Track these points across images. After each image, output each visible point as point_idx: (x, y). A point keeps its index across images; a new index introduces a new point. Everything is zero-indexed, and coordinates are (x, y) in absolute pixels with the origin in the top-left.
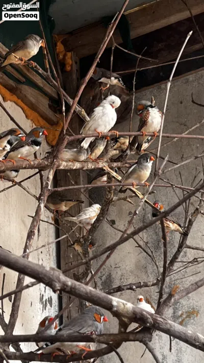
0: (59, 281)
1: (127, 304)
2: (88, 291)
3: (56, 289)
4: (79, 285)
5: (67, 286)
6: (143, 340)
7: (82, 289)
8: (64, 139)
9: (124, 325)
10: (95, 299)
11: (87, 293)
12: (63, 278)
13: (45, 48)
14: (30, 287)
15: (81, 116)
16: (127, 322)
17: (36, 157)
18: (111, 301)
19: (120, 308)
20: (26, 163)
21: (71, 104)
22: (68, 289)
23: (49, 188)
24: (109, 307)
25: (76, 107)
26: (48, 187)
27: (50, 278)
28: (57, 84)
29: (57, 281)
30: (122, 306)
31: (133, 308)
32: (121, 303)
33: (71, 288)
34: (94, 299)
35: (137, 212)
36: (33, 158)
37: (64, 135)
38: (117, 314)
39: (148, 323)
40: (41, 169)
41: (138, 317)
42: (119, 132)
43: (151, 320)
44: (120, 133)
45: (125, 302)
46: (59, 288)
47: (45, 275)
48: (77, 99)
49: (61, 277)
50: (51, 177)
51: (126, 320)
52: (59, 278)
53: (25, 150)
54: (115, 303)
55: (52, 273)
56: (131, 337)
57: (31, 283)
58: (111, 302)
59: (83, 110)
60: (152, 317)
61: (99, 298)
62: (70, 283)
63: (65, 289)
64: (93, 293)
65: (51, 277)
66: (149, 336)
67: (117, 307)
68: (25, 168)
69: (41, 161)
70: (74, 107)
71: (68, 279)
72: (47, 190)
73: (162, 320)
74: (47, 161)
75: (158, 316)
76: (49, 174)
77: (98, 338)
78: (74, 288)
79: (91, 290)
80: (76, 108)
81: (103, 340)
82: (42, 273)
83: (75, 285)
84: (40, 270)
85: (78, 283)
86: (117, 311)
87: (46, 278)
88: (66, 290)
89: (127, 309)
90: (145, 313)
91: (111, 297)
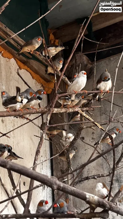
0: (56, 184)
1: (94, 197)
2: (72, 190)
3: (54, 189)
5: (60, 187)
6: (104, 217)
7: (69, 188)
8: (56, 96)
9: (93, 209)
10: (76, 194)
12: (58, 182)
14: (39, 187)
15: (65, 81)
17: (40, 107)
18: (85, 195)
19: (91, 199)
20: (35, 110)
21: (60, 75)
22: (61, 189)
23: (48, 125)
24: (84, 198)
25: (63, 77)
27: (51, 183)
28: (51, 64)
29: (55, 184)
30: (92, 198)
31: (98, 199)
32: (91, 197)
33: (63, 188)
34: (75, 194)
35: (99, 143)
37: (56, 94)
39: (106, 207)
40: (43, 114)
41: (101, 204)
43: (108, 206)
45: (93, 196)
46: (56, 188)
47: (48, 181)
48: (63, 73)
50: (49, 118)
51: (94, 206)
52: (56, 182)
53: (34, 102)
54: (87, 196)
55: (52, 180)
56: (97, 215)
57: (40, 184)
58: (85, 196)
59: (66, 78)
60: (109, 204)
61: (79, 194)
62: (62, 185)
64: (75, 191)
66: (107, 214)
67: (89, 198)
68: (34, 113)
69: (43, 109)
70: (61, 77)
71: (61, 183)
73: (114, 206)
74: (47, 109)
75: (112, 203)
76: (47, 117)
77: (78, 215)
78: (64, 188)
79: (74, 189)
81: (81, 217)
82: (46, 180)
83: (65, 186)
84: (45, 178)
85: (66, 185)
86: (89, 201)
87: (48, 183)
89: (95, 199)
90: (105, 202)
91: (85, 193)
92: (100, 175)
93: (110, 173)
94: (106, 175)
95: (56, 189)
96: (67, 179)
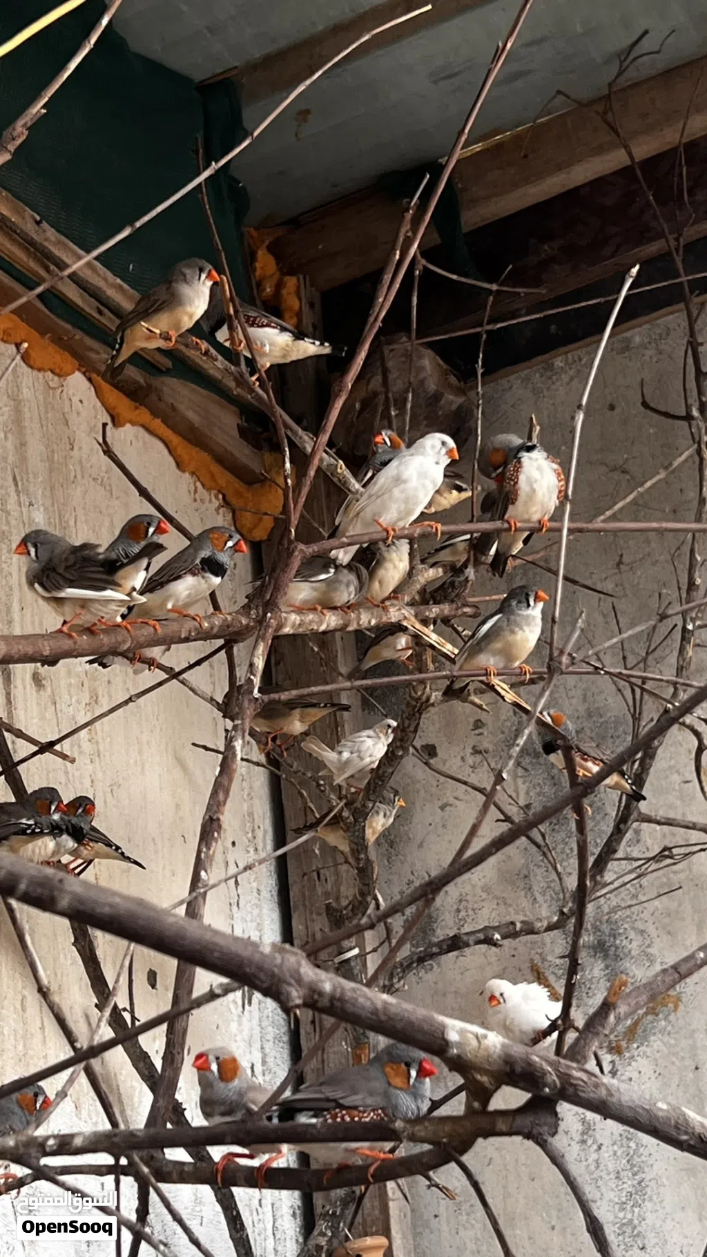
0: (299, 981)
1: (485, 1037)
2: (379, 1005)
3: (291, 1004)
4: (354, 990)
5: (321, 994)
6: (535, 1131)
7: (361, 1000)
8: (290, 554)
9: (480, 1094)
10: (399, 1026)
11: (375, 1012)
12: (308, 971)
13: (232, 299)
14: (218, 996)
15: (335, 480)
16: (487, 1085)
17: (216, 607)
18: (443, 1028)
19: (468, 1049)
20: (191, 624)
21: (309, 450)
22: (325, 1002)
23: (256, 693)
24: (437, 1045)
25: (324, 458)
26: (252, 692)
27: (273, 975)
28: (265, 396)
29: (293, 981)
30: (474, 1043)
31: (503, 1046)
32: (470, 1036)
33: (332, 998)
34: (394, 1027)
35: (505, 775)
36: (212, 610)
37: (290, 542)
38: (459, 1064)
39: (545, 1085)
40: (231, 639)
41: (518, 1069)
42: (443, 524)
43: (553, 1078)
44: (446, 528)
45: (480, 1031)
46: (299, 1001)
47: (260, 968)
48: (325, 438)
49: (302, 970)
50: (260, 663)
51: (484, 1079)
52: (299, 974)
53: (185, 587)
54: (453, 1036)
55: (279, 961)
56: (501, 1125)
57: (221, 985)
58: (443, 1034)
59: (341, 462)
60: (556, 1070)
61: (411, 1023)
62: (327, 987)
63: (317, 1001)
64: (393, 1010)
65: (276, 970)
66: (550, 1120)
67: (459, 1044)
68: (187, 640)
69: (229, 618)
70: (316, 462)
71: (322, 975)
72: (250, 700)
73: (584, 1076)
74: (248, 615)
75: (574, 1065)
76: (252, 655)
77: (410, 1129)
78: (340, 1000)
79: (385, 1003)
80: (321, 460)
81: (423, 1134)
82: (251, 962)
83: (343, 989)
84: (246, 953)
85: (349, 985)
86: (459, 1056)
87: (262, 976)
88: (319, 1005)
89: (486, 1049)
90: (537, 1059)
91: (441, 1018)
92: (518, 926)
93: (562, 913)
94: (545, 924)
95: (298, 1006)
96: (356, 951)
